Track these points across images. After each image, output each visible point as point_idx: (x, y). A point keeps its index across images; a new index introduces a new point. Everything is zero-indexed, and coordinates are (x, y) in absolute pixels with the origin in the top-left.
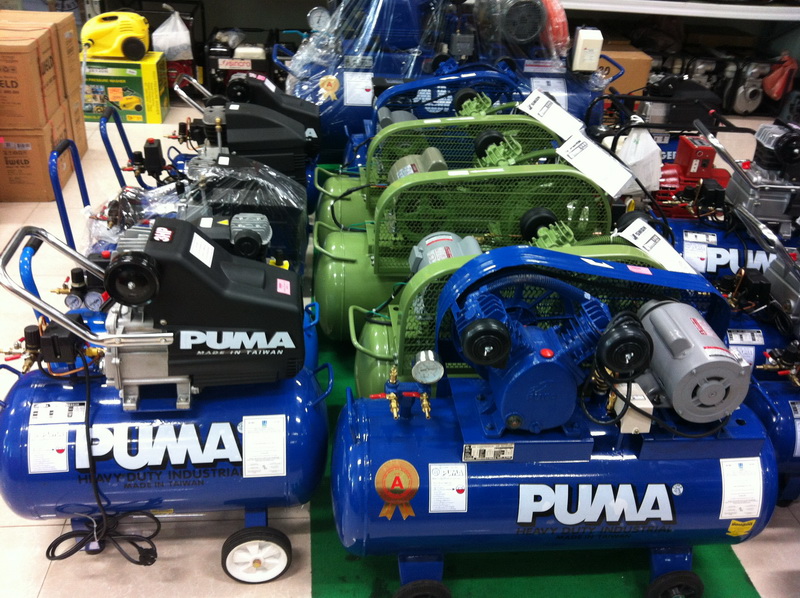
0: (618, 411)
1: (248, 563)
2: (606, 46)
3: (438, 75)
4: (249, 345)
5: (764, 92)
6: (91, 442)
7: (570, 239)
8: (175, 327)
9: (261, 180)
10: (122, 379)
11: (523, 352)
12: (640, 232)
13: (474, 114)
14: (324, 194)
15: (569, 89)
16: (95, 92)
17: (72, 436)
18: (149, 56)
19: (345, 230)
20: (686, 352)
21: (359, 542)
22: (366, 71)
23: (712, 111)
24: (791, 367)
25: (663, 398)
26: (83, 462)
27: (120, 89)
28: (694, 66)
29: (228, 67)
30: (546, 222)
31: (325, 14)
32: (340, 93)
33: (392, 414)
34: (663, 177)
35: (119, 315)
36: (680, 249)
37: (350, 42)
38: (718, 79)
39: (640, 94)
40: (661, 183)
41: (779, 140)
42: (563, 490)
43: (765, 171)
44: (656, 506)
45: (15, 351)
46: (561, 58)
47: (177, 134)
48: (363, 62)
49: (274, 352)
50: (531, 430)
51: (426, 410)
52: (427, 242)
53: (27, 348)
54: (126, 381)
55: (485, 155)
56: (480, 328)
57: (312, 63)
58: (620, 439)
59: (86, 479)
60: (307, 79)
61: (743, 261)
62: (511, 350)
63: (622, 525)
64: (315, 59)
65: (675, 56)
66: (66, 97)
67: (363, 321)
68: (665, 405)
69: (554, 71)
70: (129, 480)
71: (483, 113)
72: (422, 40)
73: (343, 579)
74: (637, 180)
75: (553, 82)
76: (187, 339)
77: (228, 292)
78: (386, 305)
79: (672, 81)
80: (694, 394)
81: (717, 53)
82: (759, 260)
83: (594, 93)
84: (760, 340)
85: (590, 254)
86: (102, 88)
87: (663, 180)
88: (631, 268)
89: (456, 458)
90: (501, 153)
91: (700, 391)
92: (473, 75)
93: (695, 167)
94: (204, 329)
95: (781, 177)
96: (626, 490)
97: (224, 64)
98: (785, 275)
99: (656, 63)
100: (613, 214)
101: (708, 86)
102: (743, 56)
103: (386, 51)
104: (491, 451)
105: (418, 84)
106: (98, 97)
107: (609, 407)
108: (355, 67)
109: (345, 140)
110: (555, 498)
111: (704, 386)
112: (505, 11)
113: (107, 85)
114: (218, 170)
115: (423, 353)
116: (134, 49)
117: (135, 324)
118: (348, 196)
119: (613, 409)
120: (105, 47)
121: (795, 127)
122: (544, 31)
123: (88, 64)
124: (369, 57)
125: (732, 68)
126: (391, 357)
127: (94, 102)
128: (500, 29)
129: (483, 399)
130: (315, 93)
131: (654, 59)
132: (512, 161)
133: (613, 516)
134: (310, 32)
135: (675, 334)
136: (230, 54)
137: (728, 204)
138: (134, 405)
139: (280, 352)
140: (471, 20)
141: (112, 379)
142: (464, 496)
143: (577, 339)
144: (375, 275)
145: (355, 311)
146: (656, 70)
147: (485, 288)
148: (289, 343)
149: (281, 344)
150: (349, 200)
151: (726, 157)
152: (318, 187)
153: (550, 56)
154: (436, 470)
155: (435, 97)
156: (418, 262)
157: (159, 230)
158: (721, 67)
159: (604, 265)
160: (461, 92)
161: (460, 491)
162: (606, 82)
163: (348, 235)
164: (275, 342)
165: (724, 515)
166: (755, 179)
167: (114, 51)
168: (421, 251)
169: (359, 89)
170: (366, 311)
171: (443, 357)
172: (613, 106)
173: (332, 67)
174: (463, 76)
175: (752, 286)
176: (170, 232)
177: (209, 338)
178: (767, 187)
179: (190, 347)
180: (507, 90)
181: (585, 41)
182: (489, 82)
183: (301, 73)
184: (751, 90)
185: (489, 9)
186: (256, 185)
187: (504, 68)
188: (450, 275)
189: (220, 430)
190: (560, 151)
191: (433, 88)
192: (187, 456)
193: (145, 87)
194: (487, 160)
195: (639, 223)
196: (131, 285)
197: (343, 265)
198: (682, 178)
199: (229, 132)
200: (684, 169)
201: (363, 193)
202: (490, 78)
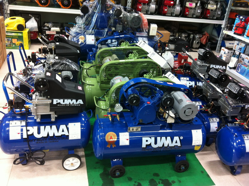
0: (166, 117)
1: (69, 164)
2: (158, 29)
3: (113, 36)
4: (71, 103)
5: (201, 42)
6: (28, 131)
7: (152, 77)
8: (52, 98)
9: (67, 63)
10: (37, 113)
11: (143, 103)
12: (170, 75)
13: (125, 46)
14: (83, 68)
15: (149, 40)
16: (8, 40)
17: (22, 130)
18: (25, 30)
19: (90, 77)
20: (182, 102)
21: (101, 155)
22: (92, 34)
23: (187, 46)
24: (208, 109)
25: (177, 115)
26: (25, 136)
27: (16, 39)
28: (182, 35)
29: (49, 33)
30: (146, 73)
31: (80, 19)
32: (85, 41)
33: (110, 120)
34: (174, 64)
35: (36, 96)
36: (180, 80)
37: (88, 26)
38: (188, 39)
39: (168, 42)
40: (174, 66)
41: (204, 53)
42: (153, 139)
43: (200, 61)
44: (176, 142)
45: (5, 107)
46: (146, 32)
47: (38, 52)
48: (91, 32)
49: (78, 105)
50: (145, 123)
51: (118, 119)
52: (115, 79)
53: (9, 106)
54: (38, 114)
55: (129, 57)
56: (132, 96)
57: (77, 32)
58: (167, 125)
59: (26, 141)
60: (75, 37)
61: (196, 84)
62: (140, 103)
63: (168, 147)
64: (78, 31)
65: (176, 32)
66: (2, 41)
67: (98, 100)
68: (178, 117)
69: (144, 35)
70: (38, 141)
71: (127, 46)
72: (108, 26)
73: (95, 168)
74: (168, 63)
75: (144, 38)
76: (55, 101)
77: (66, 89)
78: (104, 96)
79: (176, 38)
80: (185, 113)
81: (188, 32)
82: (200, 84)
83: (155, 42)
84: (201, 104)
85: (158, 80)
86: (11, 39)
87: (174, 65)
88: (168, 83)
89: (126, 131)
90: (133, 56)
91: (186, 112)
92: (123, 36)
93: (183, 61)
94: (60, 98)
95: (204, 62)
96: (169, 138)
97: (47, 32)
98: (206, 87)
99: (171, 34)
100: (163, 71)
101: (186, 40)
102: (195, 32)
103: (98, 29)
104: (135, 129)
105: (107, 38)
106: (9, 42)
107: (164, 117)
108: (89, 34)
109: (88, 53)
110: (151, 141)
111: (187, 110)
112: (131, 19)
113: (12, 38)
114: (55, 60)
115: (117, 104)
116: (21, 28)
117: (41, 98)
118: (90, 68)
119: (165, 117)
120: (11, 27)
121: (208, 49)
122: (142, 25)
123: (7, 32)
124: (93, 31)
125: (192, 36)
126: (106, 109)
127: (8, 43)
128: (130, 24)
129: (132, 117)
130: (78, 41)
131: (171, 33)
132: (136, 58)
133: (166, 145)
134: (76, 23)
135: (179, 98)
136: (49, 29)
137: (191, 70)
138: (40, 120)
139: (79, 105)
140: (121, 21)
141: (34, 113)
142: (128, 141)
143: (156, 100)
144: (99, 89)
145: (95, 97)
146: (171, 36)
147: (132, 87)
148: (82, 103)
149: (80, 103)
150: (90, 69)
151: (191, 58)
152: (81, 66)
153: (143, 31)
154: (121, 134)
155: (112, 42)
156: (113, 84)
157: (47, 73)
158: (189, 35)
159: (161, 82)
160: (120, 40)
161: (127, 140)
162: (158, 38)
163: (91, 78)
164: (78, 102)
165: (193, 144)
166: (198, 63)
167: (15, 28)
168: (113, 81)
169: (90, 40)
170: (98, 98)
171: (122, 105)
172: (160, 45)
173: (83, 34)
174: (121, 36)
175: (198, 90)
176: (50, 74)
177: (61, 101)
178: (201, 65)
179: (56, 104)
180: (132, 40)
181: (153, 27)
182: (127, 38)
183: (74, 35)
184: (197, 42)
185: (127, 18)
186: (66, 64)
187: (131, 34)
188: (122, 86)
189: (63, 127)
190: (148, 55)
191: (112, 39)
192: (54, 134)
193: (24, 39)
194: (129, 58)
195: (169, 73)
196: (42, 86)
197: (91, 86)
198: (179, 64)
199: (56, 50)
200: (180, 62)
201: (94, 67)
202: (127, 37)
